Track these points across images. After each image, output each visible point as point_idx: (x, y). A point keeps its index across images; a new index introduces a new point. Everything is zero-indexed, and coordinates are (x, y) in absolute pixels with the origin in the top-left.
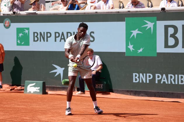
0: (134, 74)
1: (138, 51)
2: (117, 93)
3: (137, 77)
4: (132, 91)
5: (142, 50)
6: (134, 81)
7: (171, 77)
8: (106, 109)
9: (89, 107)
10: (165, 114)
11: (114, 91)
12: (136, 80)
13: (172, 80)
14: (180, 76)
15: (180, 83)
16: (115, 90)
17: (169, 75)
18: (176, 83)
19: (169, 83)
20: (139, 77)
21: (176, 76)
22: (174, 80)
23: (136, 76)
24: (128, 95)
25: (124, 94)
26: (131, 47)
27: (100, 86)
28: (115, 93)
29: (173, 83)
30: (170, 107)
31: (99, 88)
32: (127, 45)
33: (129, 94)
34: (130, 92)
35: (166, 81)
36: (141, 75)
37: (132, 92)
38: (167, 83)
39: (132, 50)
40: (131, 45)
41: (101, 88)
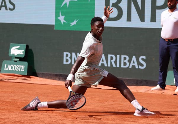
0: (65, 53)
1: (71, 23)
2: (42, 77)
3: (68, 58)
4: (61, 75)
5: (76, 23)
6: (65, 62)
7: (112, 58)
8: (27, 97)
9: (5, 95)
10: (102, 105)
11: (38, 75)
12: (67, 61)
13: (113, 61)
14: (123, 57)
15: (122, 66)
16: (40, 73)
17: (109, 56)
18: (118, 66)
19: (109, 65)
20: (71, 58)
21: (118, 56)
22: (116, 62)
23: (67, 55)
24: (56, 80)
25: (51, 78)
26: (62, 18)
27: (21, 68)
28: (40, 77)
29: (114, 66)
30: (109, 96)
31: (20, 70)
32: (57, 15)
33: (58, 79)
34: (59, 76)
35: (105, 62)
36: (74, 54)
37: (62, 77)
38: (106, 65)
39: (63, 22)
40: (62, 15)
41: (22, 70)
